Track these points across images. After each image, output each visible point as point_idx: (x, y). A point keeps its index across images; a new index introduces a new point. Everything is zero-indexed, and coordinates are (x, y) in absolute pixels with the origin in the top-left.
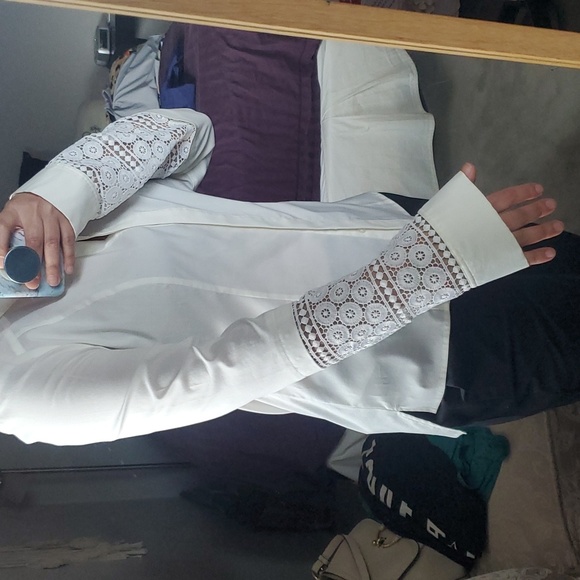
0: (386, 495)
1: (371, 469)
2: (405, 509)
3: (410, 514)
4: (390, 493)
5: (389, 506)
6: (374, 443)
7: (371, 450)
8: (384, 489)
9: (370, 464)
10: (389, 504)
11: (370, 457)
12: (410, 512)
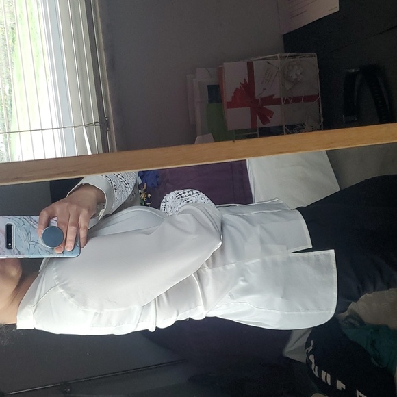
0: (326, 377)
1: (313, 361)
2: (340, 385)
3: (344, 388)
4: (329, 376)
5: (329, 384)
6: (312, 343)
7: (311, 348)
8: (324, 373)
9: (312, 357)
10: (329, 382)
11: (311, 353)
12: (344, 387)
